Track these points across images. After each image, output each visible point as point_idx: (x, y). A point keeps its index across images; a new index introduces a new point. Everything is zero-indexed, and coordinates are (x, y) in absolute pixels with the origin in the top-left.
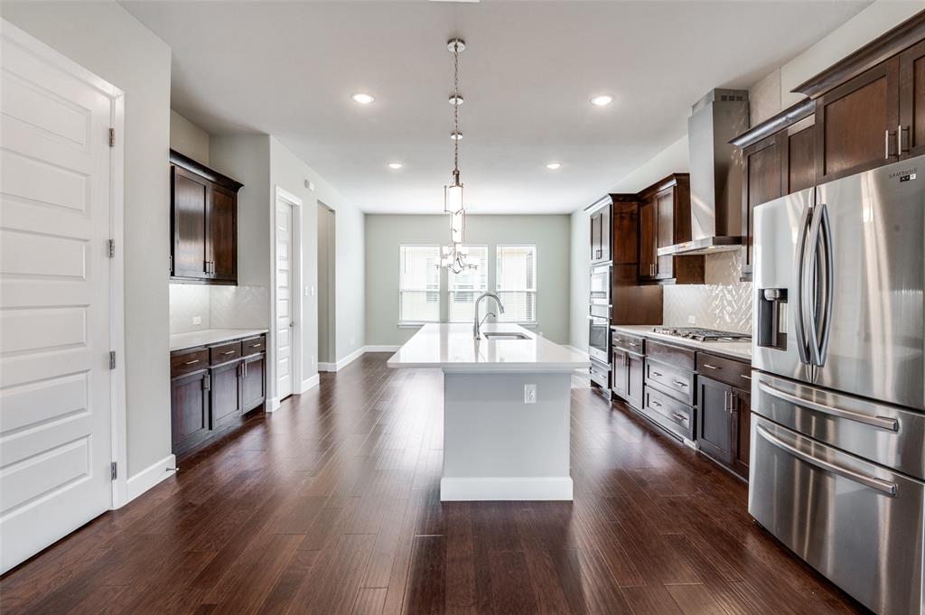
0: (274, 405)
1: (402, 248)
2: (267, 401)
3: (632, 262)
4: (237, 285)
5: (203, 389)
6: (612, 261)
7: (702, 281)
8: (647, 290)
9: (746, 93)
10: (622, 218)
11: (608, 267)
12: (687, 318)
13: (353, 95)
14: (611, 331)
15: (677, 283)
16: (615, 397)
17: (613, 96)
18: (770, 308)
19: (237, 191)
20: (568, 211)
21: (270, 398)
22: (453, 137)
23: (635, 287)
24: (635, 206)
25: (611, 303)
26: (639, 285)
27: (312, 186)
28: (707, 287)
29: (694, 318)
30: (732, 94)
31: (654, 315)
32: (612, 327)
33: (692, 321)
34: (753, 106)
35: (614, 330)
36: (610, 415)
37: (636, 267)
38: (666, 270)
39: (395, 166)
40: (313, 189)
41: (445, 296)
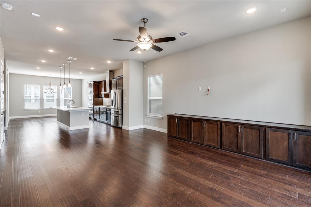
6: (94, 94)
7: (109, 98)
8: (100, 99)
9: (114, 71)
10: (95, 86)
14: (93, 107)
15: (105, 98)
16: (94, 119)
18: (112, 101)
20: (81, 79)
23: (98, 99)
24: (98, 83)
25: (93, 101)
30: (112, 71)
31: (101, 103)
33: (107, 104)
34: (115, 74)
36: (94, 122)
37: (98, 95)
38: (103, 96)
41: (42, 100)
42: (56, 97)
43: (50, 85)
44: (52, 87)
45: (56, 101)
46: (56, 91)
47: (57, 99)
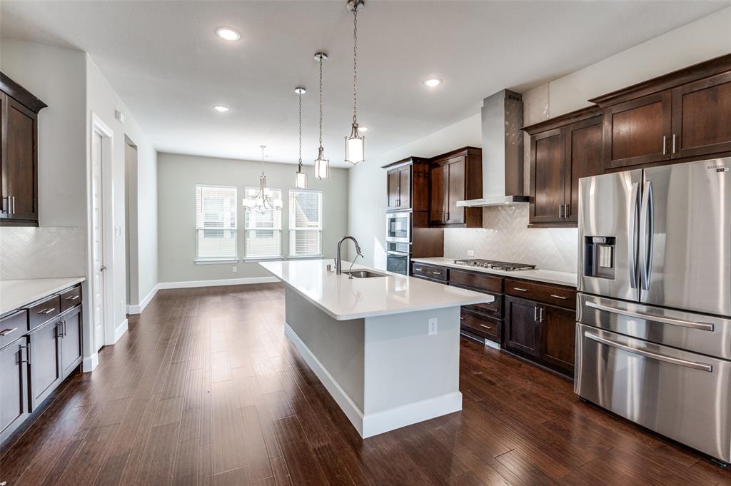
0: (93, 362)
1: (198, 188)
2: (85, 360)
3: (425, 210)
4: (38, 226)
5: (20, 362)
6: (412, 209)
7: (481, 226)
8: (434, 230)
9: (521, 95)
10: (419, 176)
11: (409, 213)
12: (467, 252)
13: (217, 29)
14: (411, 262)
15: (467, 227)
17: (441, 80)
19: (36, 112)
21: (89, 355)
22: (297, 91)
23: (426, 229)
25: (410, 242)
26: (430, 227)
27: (122, 118)
28: (484, 230)
29: (473, 252)
30: (514, 95)
31: (437, 249)
32: (412, 260)
33: (471, 254)
34: (526, 106)
35: (413, 262)
37: (427, 214)
38: (459, 218)
39: (221, 109)
40: (123, 122)
41: (242, 234)
42: (278, 226)
43: (263, 183)
44: (267, 191)
45: (277, 236)
46: (279, 202)
47: (280, 231)
